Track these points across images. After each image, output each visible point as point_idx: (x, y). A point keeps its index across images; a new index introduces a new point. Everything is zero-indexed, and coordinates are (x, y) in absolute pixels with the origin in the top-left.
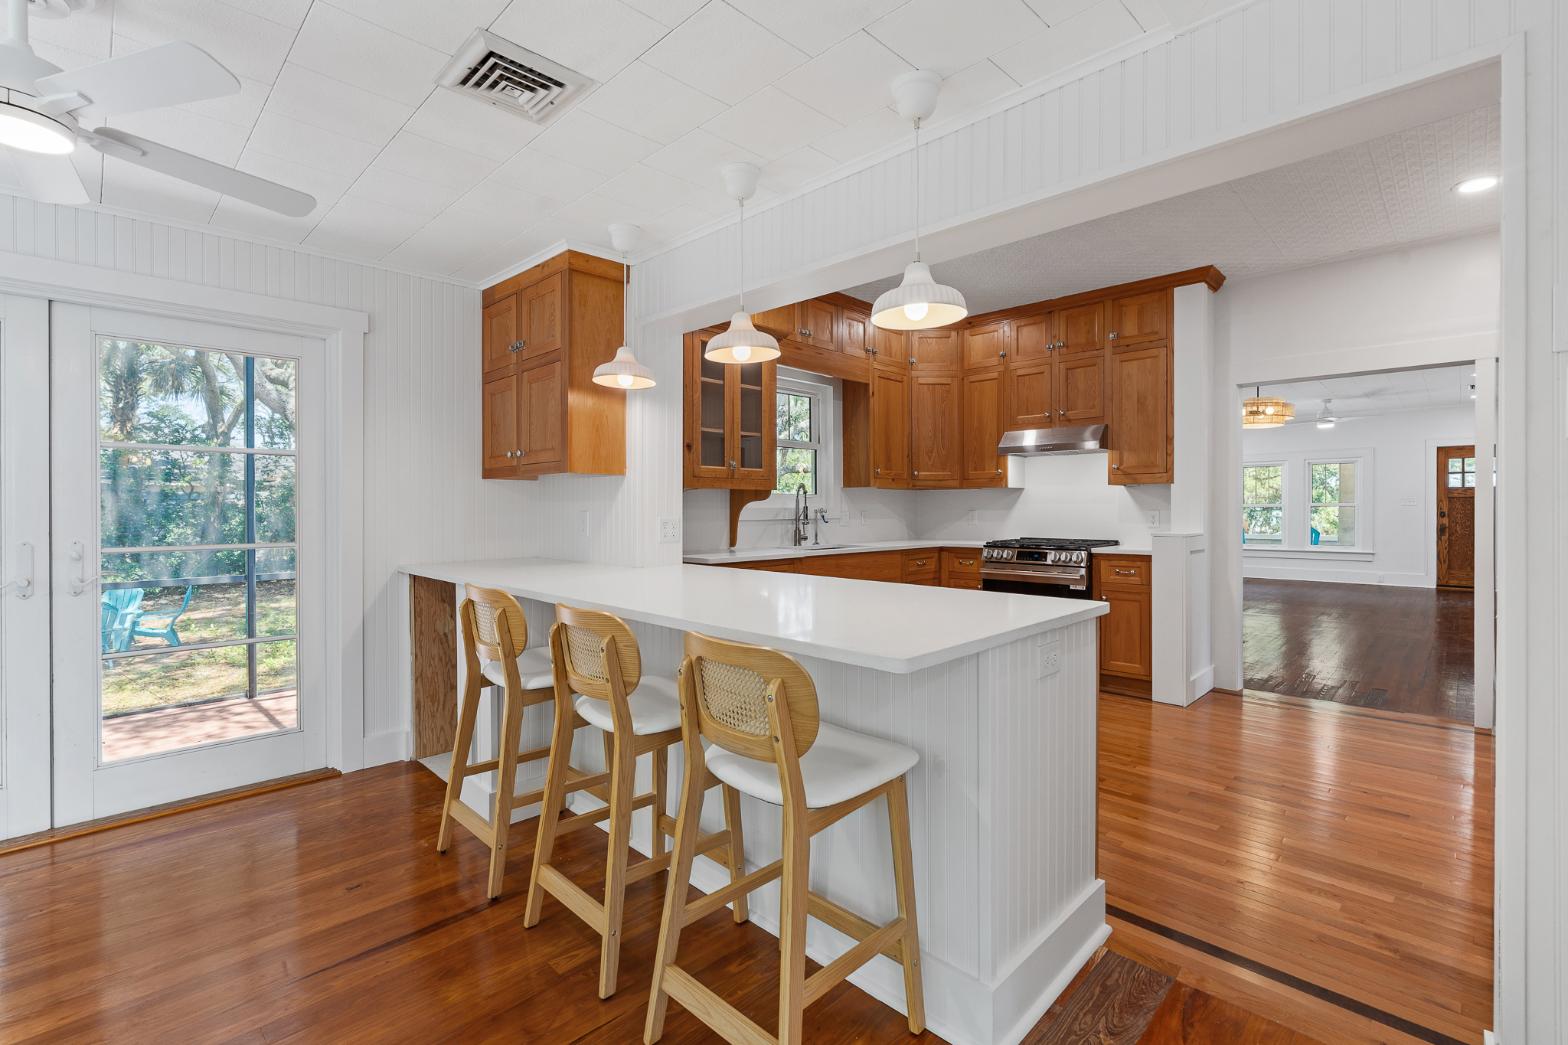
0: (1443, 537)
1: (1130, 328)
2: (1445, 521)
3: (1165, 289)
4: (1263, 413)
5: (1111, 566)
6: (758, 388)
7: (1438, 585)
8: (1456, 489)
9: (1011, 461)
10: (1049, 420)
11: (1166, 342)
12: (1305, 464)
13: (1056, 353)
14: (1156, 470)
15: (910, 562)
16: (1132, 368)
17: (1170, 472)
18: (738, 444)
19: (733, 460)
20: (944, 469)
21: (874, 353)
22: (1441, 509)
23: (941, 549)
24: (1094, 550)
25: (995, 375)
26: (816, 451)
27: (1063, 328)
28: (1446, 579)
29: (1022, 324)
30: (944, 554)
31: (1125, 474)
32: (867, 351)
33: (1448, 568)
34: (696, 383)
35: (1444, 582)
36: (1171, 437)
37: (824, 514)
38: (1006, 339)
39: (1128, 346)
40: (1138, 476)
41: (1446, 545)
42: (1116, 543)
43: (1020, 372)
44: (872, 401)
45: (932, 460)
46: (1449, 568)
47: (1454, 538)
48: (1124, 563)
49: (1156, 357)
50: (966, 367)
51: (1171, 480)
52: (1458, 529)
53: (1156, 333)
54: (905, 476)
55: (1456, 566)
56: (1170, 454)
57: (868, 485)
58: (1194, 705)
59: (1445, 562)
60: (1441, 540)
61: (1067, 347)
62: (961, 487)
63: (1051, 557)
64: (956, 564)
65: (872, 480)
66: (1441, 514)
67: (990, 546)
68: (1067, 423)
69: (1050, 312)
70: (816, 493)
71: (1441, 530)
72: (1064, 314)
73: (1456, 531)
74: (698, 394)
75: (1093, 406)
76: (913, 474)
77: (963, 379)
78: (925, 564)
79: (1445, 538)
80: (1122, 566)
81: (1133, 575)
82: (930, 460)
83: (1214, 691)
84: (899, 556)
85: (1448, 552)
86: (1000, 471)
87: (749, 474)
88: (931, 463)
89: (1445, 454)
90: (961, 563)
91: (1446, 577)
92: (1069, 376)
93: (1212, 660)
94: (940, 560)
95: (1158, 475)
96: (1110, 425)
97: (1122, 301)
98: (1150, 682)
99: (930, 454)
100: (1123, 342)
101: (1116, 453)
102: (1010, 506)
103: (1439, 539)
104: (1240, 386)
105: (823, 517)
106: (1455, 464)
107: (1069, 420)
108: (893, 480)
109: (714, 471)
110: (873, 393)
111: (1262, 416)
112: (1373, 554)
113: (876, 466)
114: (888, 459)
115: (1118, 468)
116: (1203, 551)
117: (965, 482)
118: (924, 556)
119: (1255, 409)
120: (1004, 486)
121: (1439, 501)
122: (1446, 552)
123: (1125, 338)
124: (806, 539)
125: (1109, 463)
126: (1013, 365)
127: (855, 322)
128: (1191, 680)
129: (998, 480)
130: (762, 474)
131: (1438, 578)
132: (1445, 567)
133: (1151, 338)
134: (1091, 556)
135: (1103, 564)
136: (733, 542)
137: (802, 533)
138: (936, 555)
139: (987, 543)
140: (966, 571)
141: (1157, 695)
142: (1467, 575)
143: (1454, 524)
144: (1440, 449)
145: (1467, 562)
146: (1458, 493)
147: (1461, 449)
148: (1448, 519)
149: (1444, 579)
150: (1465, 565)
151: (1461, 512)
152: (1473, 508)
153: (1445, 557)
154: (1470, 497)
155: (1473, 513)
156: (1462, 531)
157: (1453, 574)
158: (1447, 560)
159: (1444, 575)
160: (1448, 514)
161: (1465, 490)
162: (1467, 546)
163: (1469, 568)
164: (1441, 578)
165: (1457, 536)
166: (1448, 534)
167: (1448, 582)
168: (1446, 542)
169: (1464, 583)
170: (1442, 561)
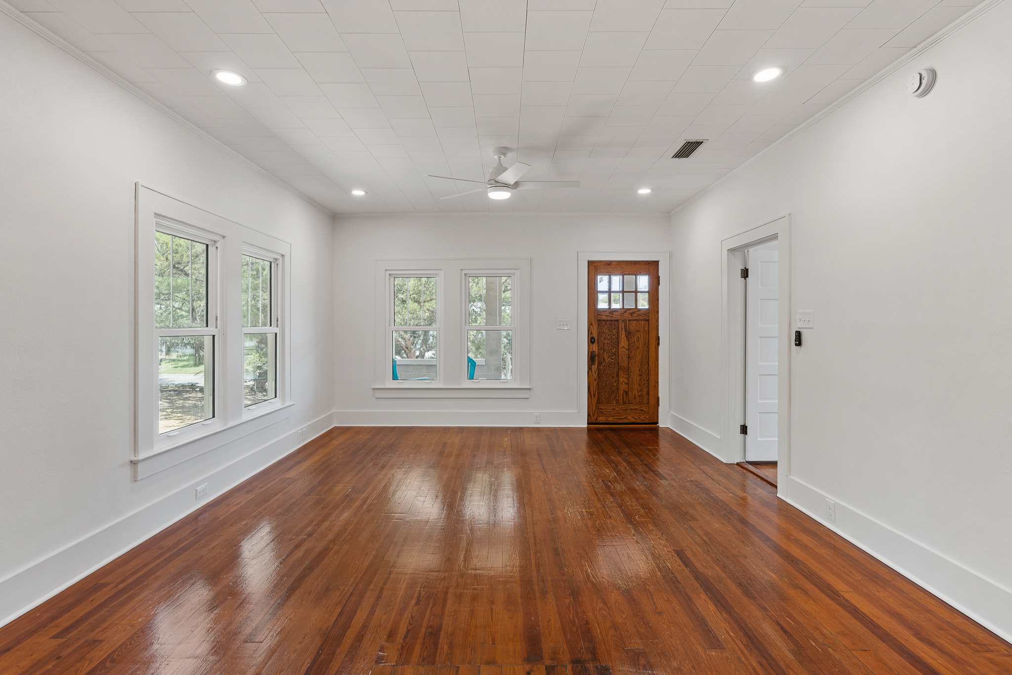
0: (593, 366)
2: (595, 347)
7: (588, 424)
8: (604, 310)
12: (461, 276)
22: (592, 334)
28: (596, 416)
33: (597, 403)
35: (593, 420)
41: (596, 376)
46: (598, 402)
47: (602, 368)
52: (606, 358)
55: (604, 400)
59: (594, 396)
60: (591, 371)
66: (591, 341)
71: (592, 358)
73: (604, 359)
79: (594, 367)
85: (598, 384)
89: (595, 268)
91: (596, 414)
103: (590, 369)
106: (602, 283)
112: (529, 389)
121: (590, 324)
122: (595, 383)
131: (589, 415)
132: (595, 400)
142: (613, 409)
143: (602, 352)
144: (590, 263)
145: (613, 395)
146: (606, 316)
147: (609, 265)
148: (597, 345)
149: (593, 416)
150: (611, 399)
151: (609, 338)
152: (618, 333)
153: (595, 390)
154: (616, 320)
155: (618, 338)
156: (609, 359)
157: (602, 409)
158: (597, 393)
159: (594, 411)
160: (598, 339)
161: (612, 312)
162: (613, 377)
163: (615, 402)
164: (592, 415)
165: (605, 366)
166: (597, 363)
167: (597, 419)
168: (595, 372)
169: (611, 419)
170: (592, 394)
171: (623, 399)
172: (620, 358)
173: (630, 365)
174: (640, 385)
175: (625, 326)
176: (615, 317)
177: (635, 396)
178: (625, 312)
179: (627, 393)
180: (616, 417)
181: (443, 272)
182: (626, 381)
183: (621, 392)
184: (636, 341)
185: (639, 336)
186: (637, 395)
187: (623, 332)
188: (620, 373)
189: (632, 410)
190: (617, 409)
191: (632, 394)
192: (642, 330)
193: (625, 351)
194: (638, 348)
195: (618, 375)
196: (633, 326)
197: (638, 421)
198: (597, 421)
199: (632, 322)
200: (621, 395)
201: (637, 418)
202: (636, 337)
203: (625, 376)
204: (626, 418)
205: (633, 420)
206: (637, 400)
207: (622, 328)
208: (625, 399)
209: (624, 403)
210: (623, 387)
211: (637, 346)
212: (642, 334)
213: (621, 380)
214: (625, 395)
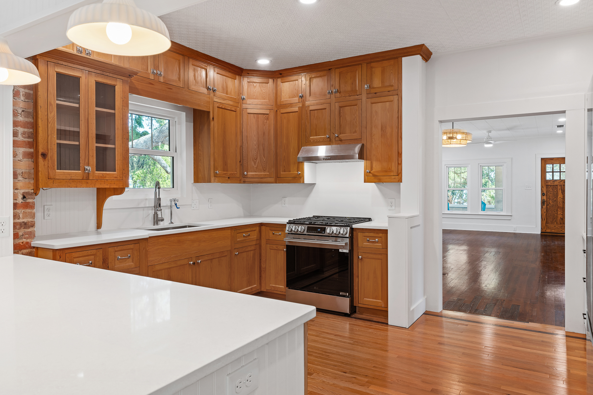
1: (377, 83)
2: (545, 198)
3: (397, 58)
4: (456, 138)
5: (364, 236)
6: (112, 111)
7: (541, 232)
8: (550, 181)
9: (307, 167)
10: (329, 140)
11: (397, 92)
12: (478, 166)
13: (333, 96)
14: (392, 174)
15: (238, 234)
16: (378, 107)
17: (400, 175)
18: (93, 153)
19: (88, 165)
20: (264, 171)
21: (214, 91)
22: (543, 191)
23: (261, 225)
24: (355, 226)
25: (296, 109)
26: (173, 157)
27: (337, 80)
28: (545, 229)
29: (313, 76)
30: (263, 228)
31: (374, 176)
32: (208, 89)
33: (546, 223)
34: (51, 104)
35: (544, 231)
36: (400, 153)
37: (176, 202)
38: (303, 86)
39: (375, 93)
40: (382, 177)
41: (545, 211)
42: (370, 220)
43: (311, 108)
44: (212, 123)
45: (256, 164)
47: (549, 207)
48: (372, 234)
49: (392, 101)
50: (279, 103)
51: (400, 181)
52: (551, 202)
53: (392, 86)
54: (238, 175)
55: (550, 222)
56: (400, 164)
57: (209, 181)
58: (413, 326)
60: (543, 208)
61: (340, 93)
62: (276, 182)
63: (328, 230)
64: (271, 234)
65: (213, 179)
66: (543, 194)
67: (290, 222)
68: (340, 142)
69: (330, 69)
70: (173, 187)
71: (543, 203)
72: (338, 71)
73: (550, 203)
74: (53, 114)
75: (355, 132)
76: (243, 174)
77: (277, 111)
78: (249, 235)
79: (545, 207)
80: (371, 237)
81: (377, 242)
82: (255, 164)
83: (426, 313)
84: (229, 231)
85: (546, 214)
86: (299, 173)
87: (103, 177)
88: (256, 166)
89: (545, 161)
90: (273, 234)
91: (545, 228)
92: (341, 111)
93: (424, 293)
94: (260, 231)
95: (393, 177)
96: (365, 144)
97: (373, 64)
98: (387, 311)
99: (255, 161)
100: (373, 91)
101: (369, 162)
102: (307, 195)
103: (542, 207)
104: (441, 122)
105: (176, 204)
106: (549, 167)
107: (341, 140)
108: (229, 178)
109: (69, 174)
110: (213, 119)
111: (455, 140)
112: (511, 216)
113: (215, 168)
114: (225, 164)
115: (370, 172)
116: (419, 225)
117: (278, 179)
118: (249, 229)
119: (451, 135)
120: (302, 182)
121: (542, 187)
122: (545, 214)
123: (374, 88)
124: (162, 220)
125: (365, 168)
126: (307, 103)
127: (200, 68)
128: (411, 309)
129: (298, 179)
130: (116, 176)
131: (542, 229)
132: (545, 222)
133: (389, 89)
134: (352, 230)
135: (360, 235)
136: (99, 226)
137: (160, 216)
138: (257, 229)
139: (289, 221)
140: (277, 239)
141: (392, 320)
142: (555, 226)
143: (549, 200)
144: (542, 159)
145: (555, 220)
146: (551, 183)
147: (552, 159)
148: (546, 197)
149: (544, 229)
150: (554, 221)
151: (552, 193)
152: (557, 191)
153: (545, 217)
154: (556, 185)
155: (557, 193)
156: (552, 203)
157: (548, 226)
158: (546, 219)
159: (544, 227)
160: (546, 194)
161: (553, 181)
162: (554, 211)
163: (556, 223)
165: (550, 206)
166: (546, 205)
167: (546, 230)
168: (545, 209)
169: (553, 231)
170: (543, 219)
171: (560, 222)
172: (558, 203)
173: (564, 206)
175: (561, 188)
176: (556, 183)
178: (561, 181)
180: (556, 230)
181: (470, 165)
182: (562, 213)
183: (559, 218)
187: (560, 191)
188: (558, 210)
190: (557, 226)
193: (561, 199)
195: (557, 211)
198: (546, 232)
200: (559, 220)
203: (561, 211)
204: (562, 231)
207: (559, 189)
208: (561, 222)
209: (561, 224)
210: (560, 216)
213: (559, 213)
214: (561, 220)
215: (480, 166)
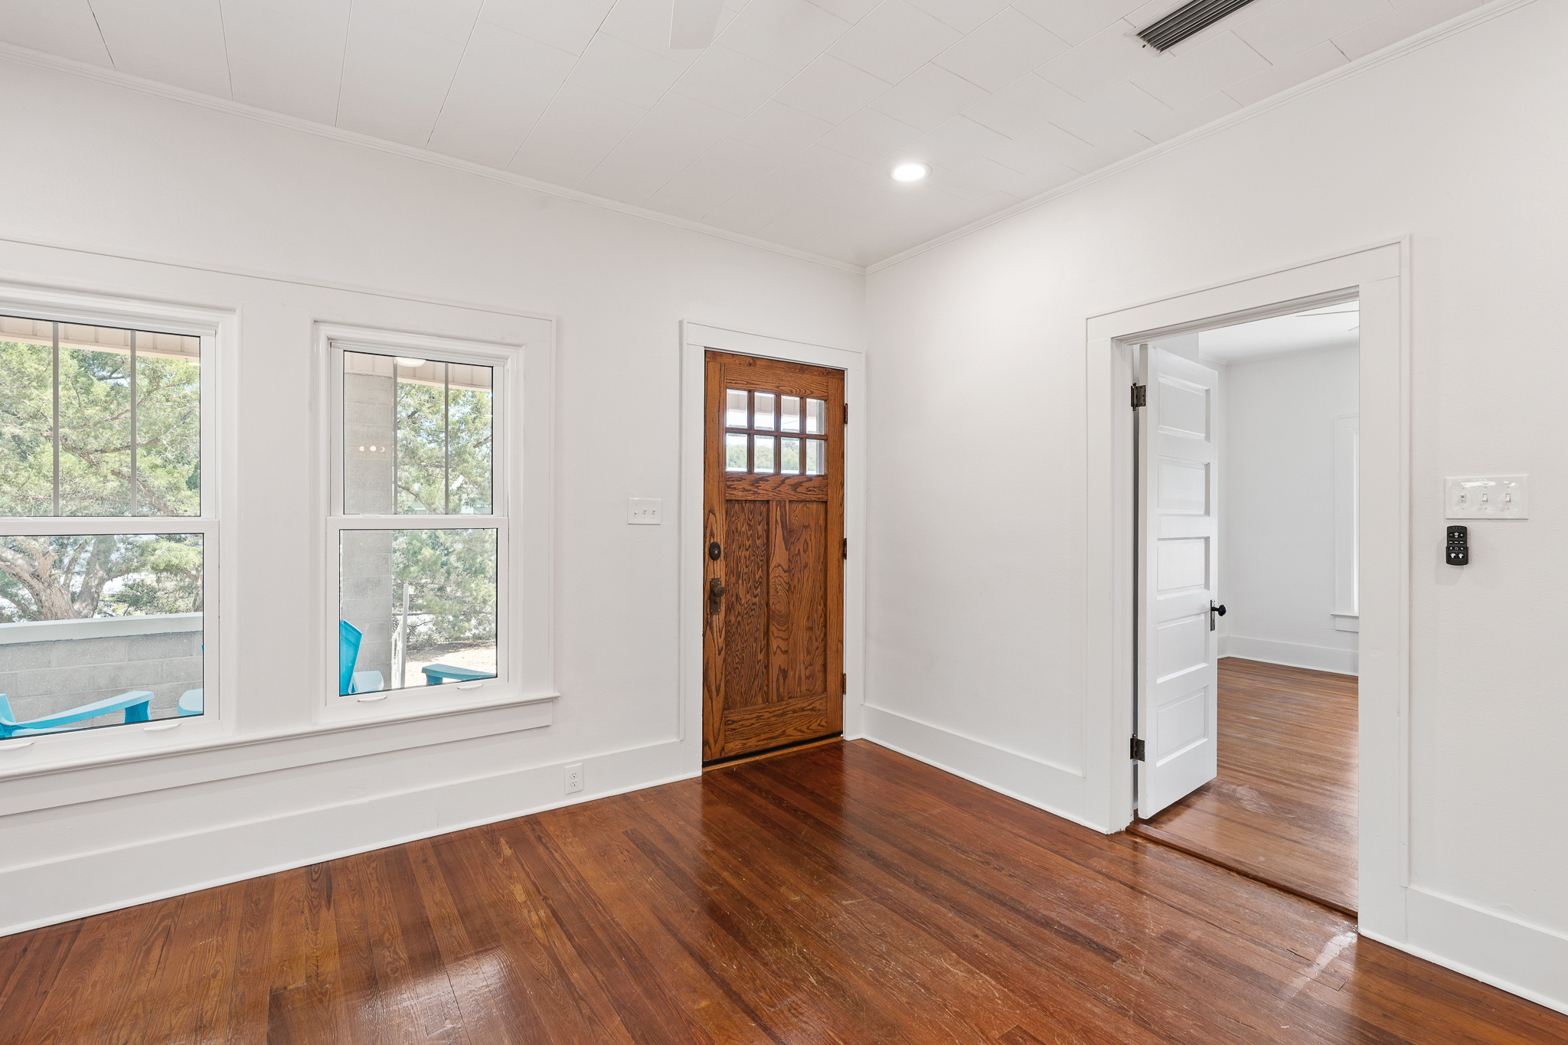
0: (715, 617)
2: (719, 569)
7: (704, 765)
8: (739, 477)
22: (712, 535)
28: (721, 742)
33: (724, 709)
35: (718, 751)
41: (721, 640)
46: (727, 706)
47: (734, 620)
52: (741, 594)
55: (738, 698)
59: (718, 691)
60: (711, 628)
66: (712, 552)
71: (713, 595)
73: (738, 596)
79: (718, 620)
85: (725, 660)
89: (722, 368)
91: (721, 736)
103: (707, 624)
106: (736, 406)
112: (554, 701)
121: (709, 511)
122: (720, 659)
131: (705, 743)
132: (718, 703)
142: (758, 717)
143: (733, 579)
144: (712, 356)
145: (756, 683)
146: (745, 490)
147: (748, 364)
148: (722, 564)
149: (715, 743)
150: (753, 692)
151: (748, 544)
152: (768, 532)
153: (719, 676)
154: (763, 503)
155: (767, 544)
156: (748, 596)
157: (734, 722)
158: (723, 684)
159: (716, 731)
160: (725, 549)
161: (752, 479)
162: (756, 639)
163: (760, 700)
164: (712, 741)
165: (739, 614)
166: (723, 608)
167: (723, 749)
168: (721, 632)
169: (753, 743)
170: (713, 688)
171: (778, 690)
172: (772, 592)
173: (791, 607)
174: (809, 653)
175: (781, 515)
176: (761, 494)
177: (800, 678)
178: (783, 482)
179: (784, 673)
180: (763, 737)
182: (783, 645)
183: (774, 673)
184: (802, 550)
185: (808, 539)
186: (803, 676)
187: (780, 530)
188: (772, 628)
189: (794, 712)
190: (766, 715)
191: (794, 674)
192: (813, 525)
193: (782, 574)
194: (806, 566)
195: (767, 634)
196: (797, 515)
197: (807, 736)
198: (723, 755)
199: (794, 506)
200: (775, 680)
201: (804, 728)
202: (802, 540)
203: (782, 634)
204: (784, 732)
205: (798, 736)
206: (804, 688)
207: (776, 520)
208: (781, 690)
209: (780, 699)
210: (778, 661)
211: (803, 562)
212: (813, 533)
213: (774, 645)
214: (781, 681)
215: (323, 344)
